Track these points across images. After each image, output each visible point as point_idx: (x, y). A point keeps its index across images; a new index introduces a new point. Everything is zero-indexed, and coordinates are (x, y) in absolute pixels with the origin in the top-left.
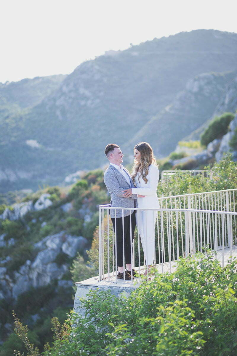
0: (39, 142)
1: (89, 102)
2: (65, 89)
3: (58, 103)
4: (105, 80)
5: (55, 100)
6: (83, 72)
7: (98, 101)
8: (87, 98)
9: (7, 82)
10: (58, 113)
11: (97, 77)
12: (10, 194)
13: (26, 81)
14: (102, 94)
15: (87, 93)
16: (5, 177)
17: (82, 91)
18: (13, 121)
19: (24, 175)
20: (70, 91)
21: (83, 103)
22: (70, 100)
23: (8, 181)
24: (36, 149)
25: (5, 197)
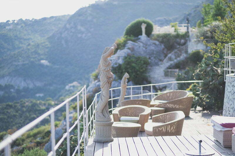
0: (49, 62)
1: (84, 35)
2: (68, 26)
3: (63, 36)
4: (95, 20)
5: (61, 33)
6: (80, 15)
7: (89, 34)
8: (82, 33)
9: (33, 19)
10: (63, 42)
11: (89, 18)
12: (21, 101)
13: (45, 19)
14: (92, 29)
15: (83, 29)
16: (26, 85)
17: (79, 27)
18: (33, 47)
19: (39, 84)
20: (72, 28)
21: (79, 35)
22: (71, 34)
23: (28, 88)
24: (47, 66)
25: (18, 103)
